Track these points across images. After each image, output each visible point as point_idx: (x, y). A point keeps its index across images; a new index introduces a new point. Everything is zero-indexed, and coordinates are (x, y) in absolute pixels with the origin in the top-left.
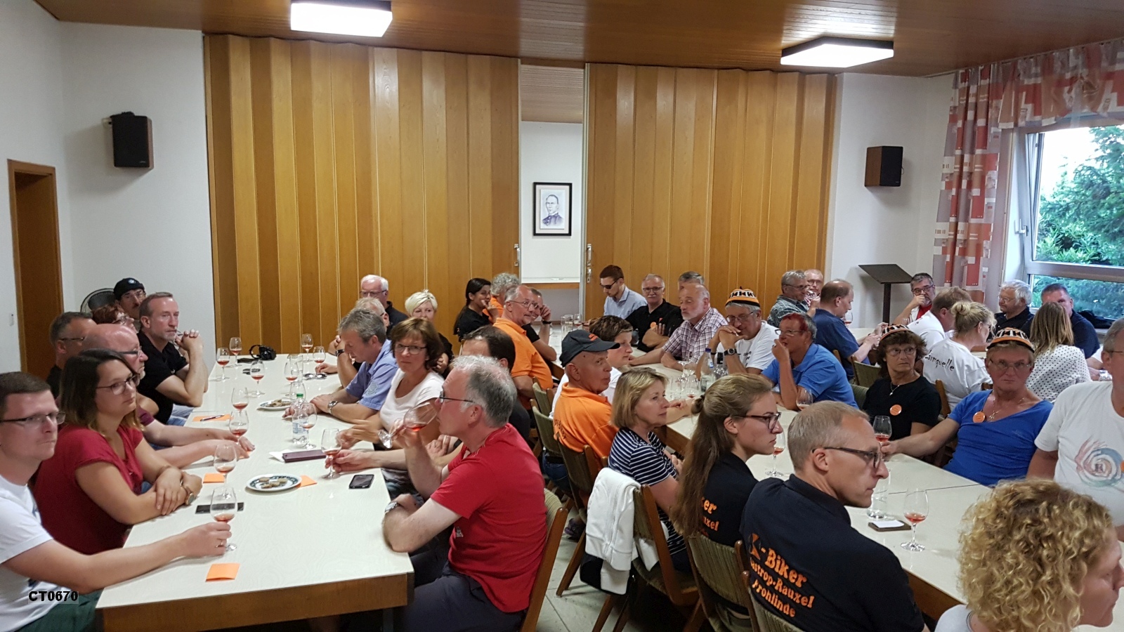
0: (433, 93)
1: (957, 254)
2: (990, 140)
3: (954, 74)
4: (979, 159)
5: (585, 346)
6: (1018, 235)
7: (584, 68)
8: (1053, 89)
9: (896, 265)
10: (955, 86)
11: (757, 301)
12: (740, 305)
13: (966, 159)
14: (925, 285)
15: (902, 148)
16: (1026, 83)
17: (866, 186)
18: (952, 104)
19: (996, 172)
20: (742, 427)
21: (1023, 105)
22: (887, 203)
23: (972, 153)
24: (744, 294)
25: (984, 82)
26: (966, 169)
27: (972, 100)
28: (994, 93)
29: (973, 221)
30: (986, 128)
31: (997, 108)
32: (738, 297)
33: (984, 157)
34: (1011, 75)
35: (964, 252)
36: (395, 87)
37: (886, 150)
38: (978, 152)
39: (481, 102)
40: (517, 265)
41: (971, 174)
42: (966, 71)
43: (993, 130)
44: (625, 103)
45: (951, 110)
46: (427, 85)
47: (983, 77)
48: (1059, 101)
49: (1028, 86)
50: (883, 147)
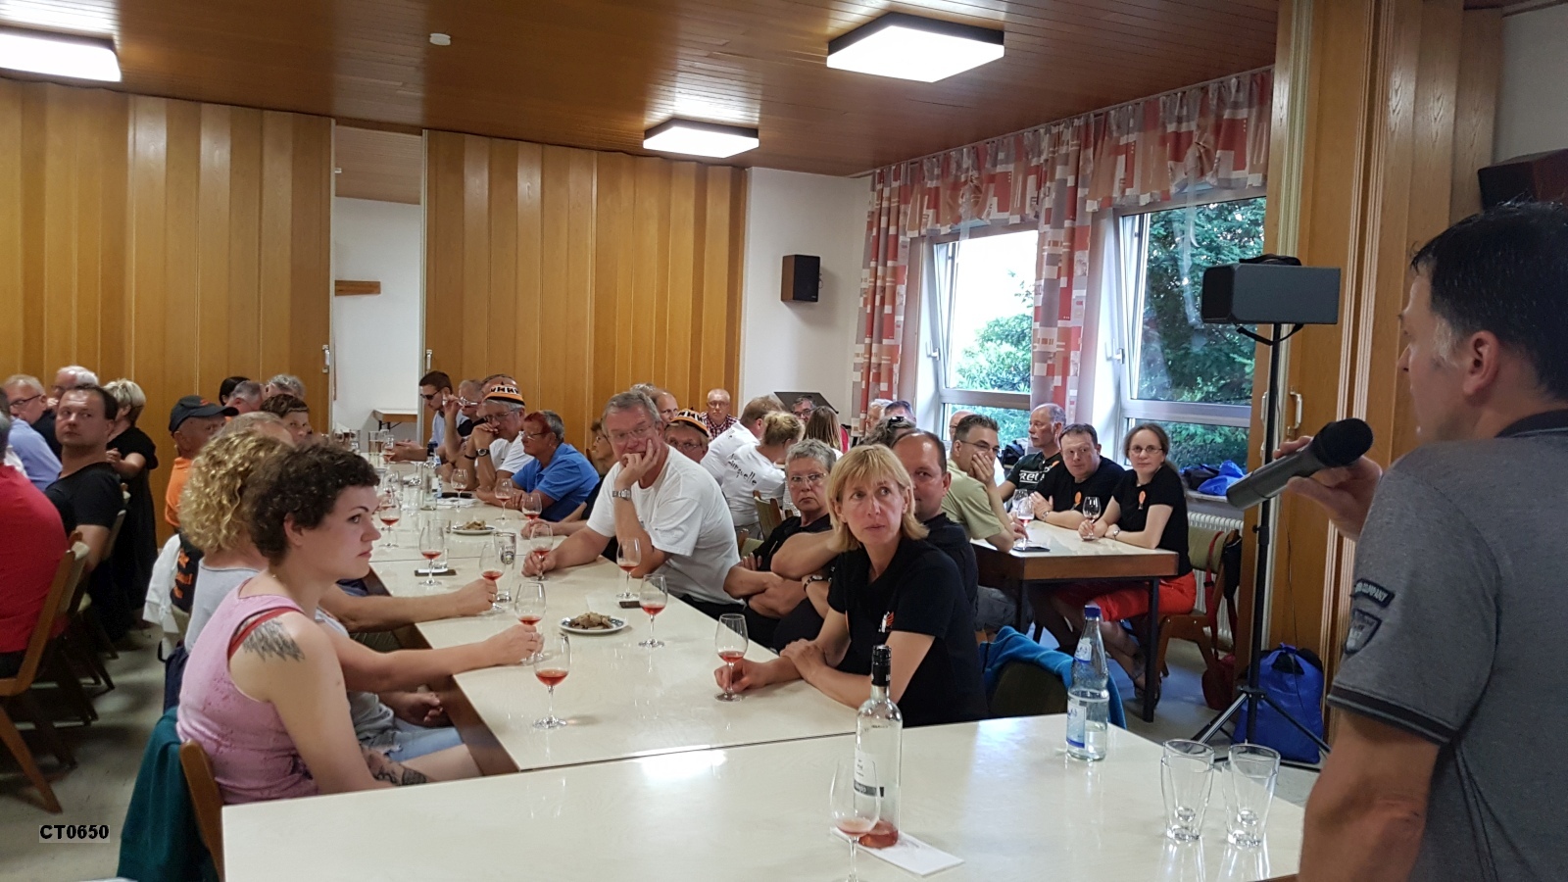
1: (871, 380)
2: (900, 249)
3: (870, 177)
4: (889, 272)
5: (192, 411)
7: (421, 134)
8: (948, 192)
10: (873, 189)
11: (521, 399)
13: (879, 273)
15: (818, 258)
16: (928, 186)
17: (782, 300)
18: (870, 209)
19: (904, 287)
21: (925, 211)
22: (808, 321)
23: (885, 265)
25: (895, 184)
26: (879, 283)
27: (885, 204)
28: (904, 196)
29: (885, 342)
30: (896, 237)
31: (905, 214)
33: (895, 269)
34: (917, 176)
35: (878, 378)
37: (800, 259)
38: (890, 263)
39: (279, 173)
40: (325, 371)
41: (884, 289)
42: (882, 171)
43: (901, 238)
44: (477, 184)
45: (869, 216)
47: (895, 180)
48: (953, 207)
49: (930, 189)
50: (796, 256)
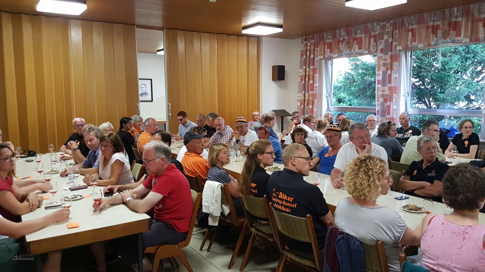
0: (98, 40)
1: (305, 105)
2: (315, 63)
3: (301, 38)
4: (312, 70)
5: (194, 136)
6: (326, 97)
7: (163, 30)
8: (336, 44)
9: (284, 110)
10: (302, 43)
11: (246, 121)
12: (240, 122)
13: (307, 70)
14: (297, 116)
15: (284, 66)
16: (327, 42)
17: (273, 80)
18: (301, 50)
19: (318, 74)
20: (263, 157)
21: (326, 50)
22: (280, 87)
23: (309, 67)
24: (241, 118)
25: (313, 41)
26: (307, 73)
27: (308, 48)
28: (316, 45)
29: (311, 92)
30: (314, 58)
31: (317, 51)
32: (239, 120)
33: (313, 69)
34: (322, 39)
35: (308, 104)
36: (80, 36)
37: (279, 67)
38: (311, 67)
39: (119, 43)
40: (138, 112)
41: (309, 75)
42: (306, 37)
43: (316, 59)
44: (181, 46)
45: (301, 52)
46: (95, 36)
47: (312, 39)
48: (338, 48)
49: (328, 43)
50: (278, 66)
